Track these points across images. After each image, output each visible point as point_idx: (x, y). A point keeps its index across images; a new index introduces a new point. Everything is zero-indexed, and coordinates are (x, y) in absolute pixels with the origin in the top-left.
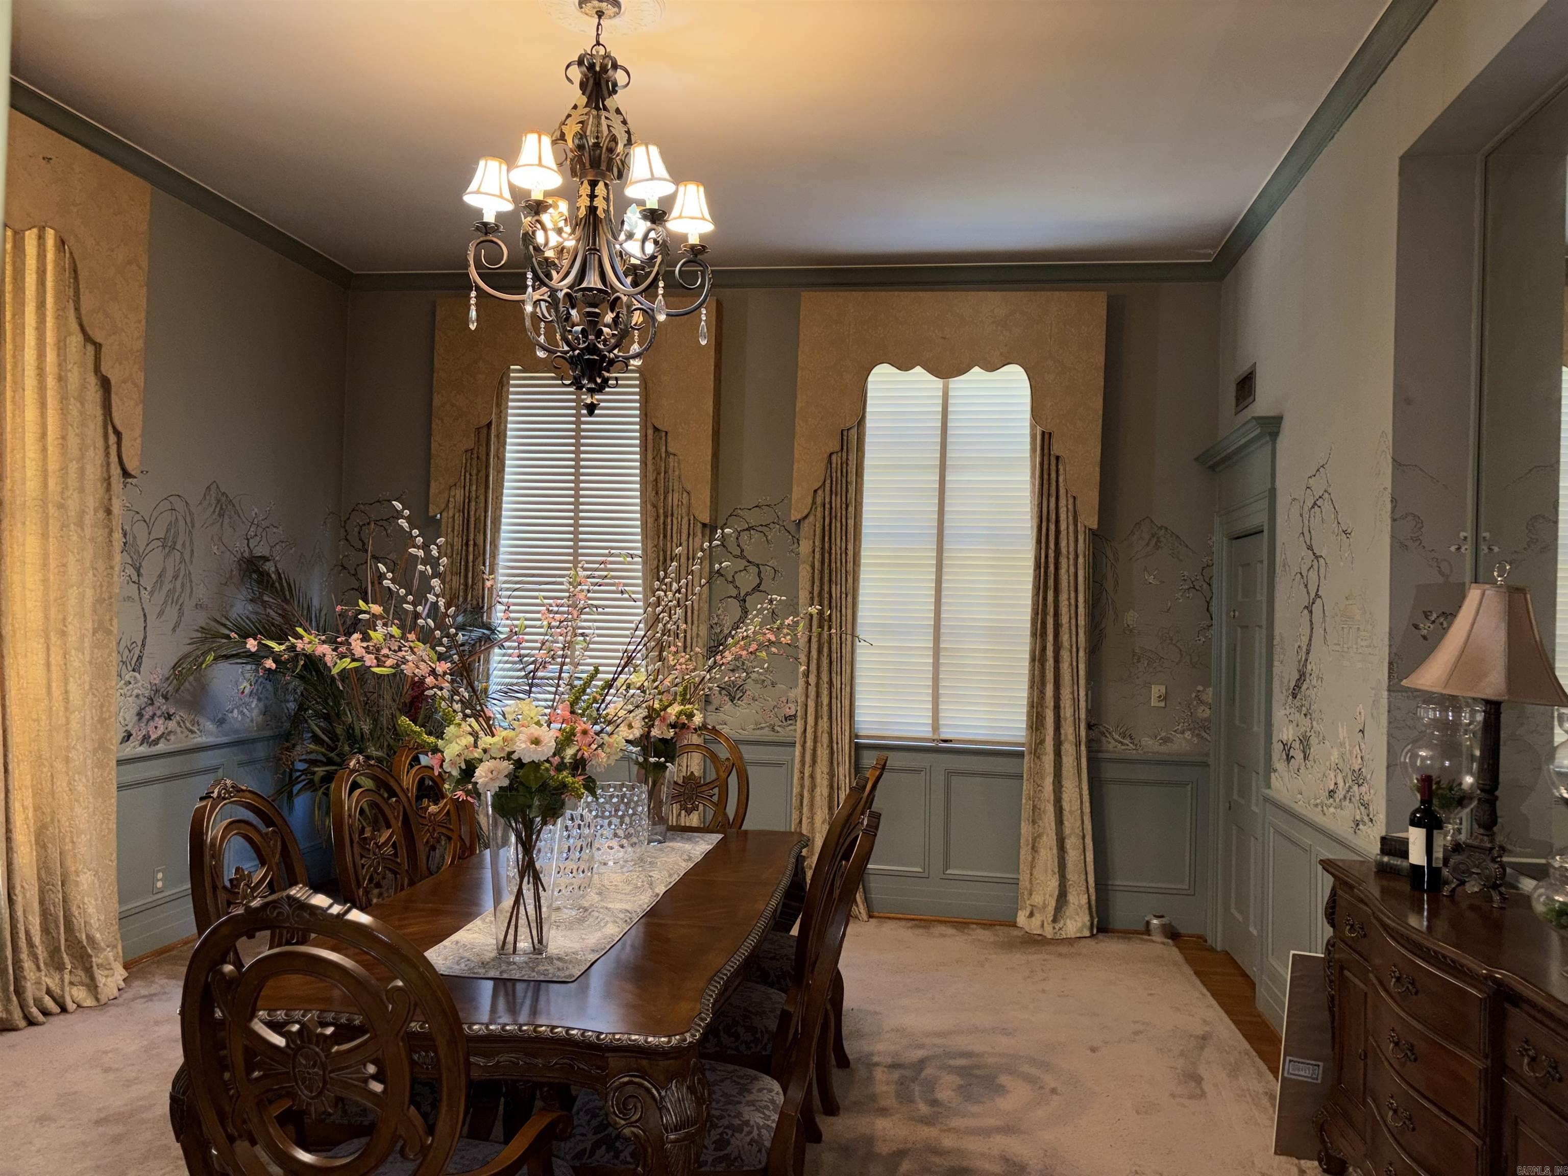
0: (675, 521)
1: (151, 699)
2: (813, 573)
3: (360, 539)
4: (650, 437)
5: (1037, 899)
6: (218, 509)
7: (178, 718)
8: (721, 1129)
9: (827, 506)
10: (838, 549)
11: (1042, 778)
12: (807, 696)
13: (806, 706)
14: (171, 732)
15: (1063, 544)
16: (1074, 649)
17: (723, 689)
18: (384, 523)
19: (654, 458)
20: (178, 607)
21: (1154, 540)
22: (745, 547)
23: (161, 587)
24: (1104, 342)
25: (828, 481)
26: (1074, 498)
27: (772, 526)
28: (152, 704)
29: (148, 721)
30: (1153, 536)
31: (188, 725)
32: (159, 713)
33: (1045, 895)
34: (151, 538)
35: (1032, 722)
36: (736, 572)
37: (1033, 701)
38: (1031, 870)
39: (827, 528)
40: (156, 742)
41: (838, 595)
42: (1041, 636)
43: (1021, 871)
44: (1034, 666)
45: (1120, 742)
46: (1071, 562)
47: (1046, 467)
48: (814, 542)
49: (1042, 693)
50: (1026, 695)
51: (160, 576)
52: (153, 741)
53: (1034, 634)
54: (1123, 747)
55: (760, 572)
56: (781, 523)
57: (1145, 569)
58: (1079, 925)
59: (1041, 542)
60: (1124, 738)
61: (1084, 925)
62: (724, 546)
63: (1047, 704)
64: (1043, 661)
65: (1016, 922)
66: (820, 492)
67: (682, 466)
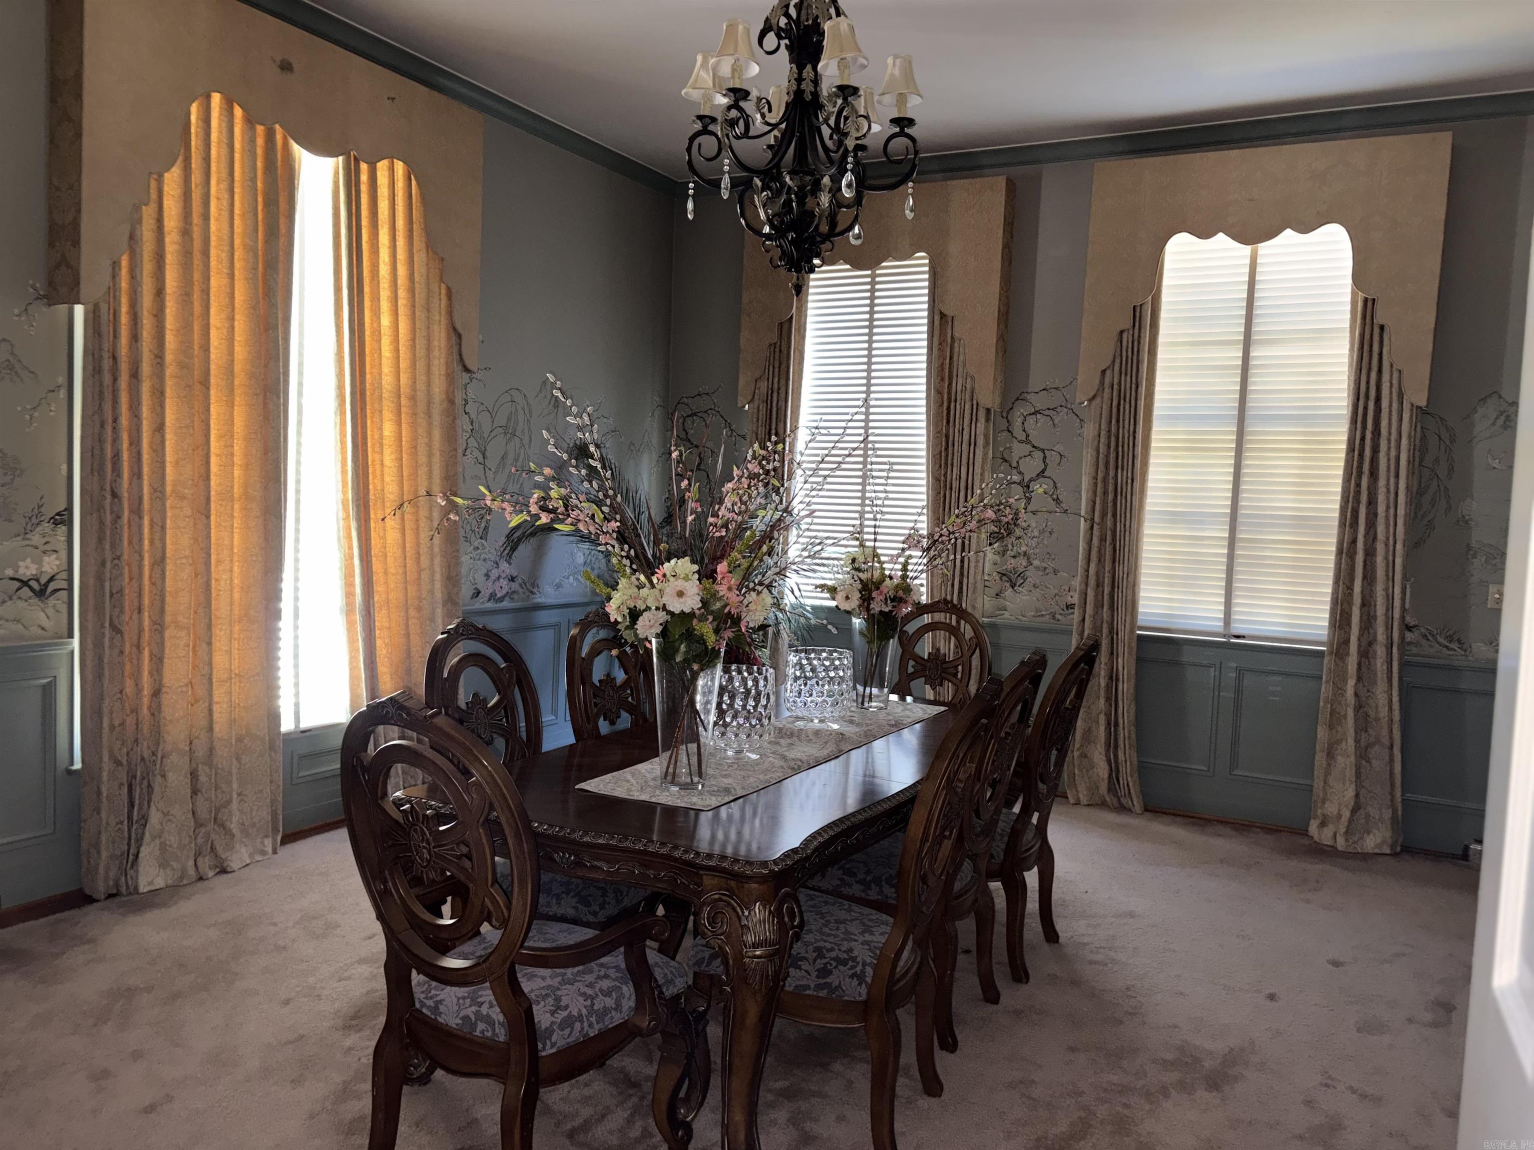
0: (958, 407)
1: (497, 564)
2: (1098, 458)
3: (684, 430)
4: (937, 323)
5: (1331, 808)
6: (552, 402)
7: (520, 580)
8: (826, 960)
9: (1116, 387)
10: (1126, 432)
11: (1345, 682)
12: (1087, 585)
13: (1086, 595)
14: (514, 592)
15: (1384, 424)
16: (1391, 542)
17: (1004, 575)
18: (705, 415)
19: (940, 344)
20: (519, 486)
21: (1503, 418)
22: (1030, 432)
23: (503, 469)
24: (1446, 191)
25: (1118, 361)
26: (1400, 371)
27: (1059, 409)
28: (498, 567)
29: (495, 581)
30: (1502, 413)
31: (529, 587)
32: (504, 575)
33: (1340, 805)
34: (495, 426)
35: (1336, 620)
36: (1021, 458)
37: (1337, 598)
38: (1326, 776)
39: (1114, 410)
40: (501, 599)
41: (1124, 481)
42: (1351, 526)
43: (1315, 777)
44: (1341, 559)
45: (1446, 647)
46: (1393, 444)
47: (1367, 337)
48: (1100, 425)
49: (1350, 588)
50: (1329, 590)
51: (503, 458)
52: (499, 599)
53: (1342, 524)
54: (1448, 652)
55: (1045, 457)
56: (1069, 406)
57: (1489, 451)
58: (1379, 841)
59: (1356, 422)
60: (1450, 642)
61: (1383, 842)
62: (1009, 431)
63: (1354, 601)
64: (1352, 555)
65: (1307, 831)
66: (1108, 372)
67: (967, 351)
